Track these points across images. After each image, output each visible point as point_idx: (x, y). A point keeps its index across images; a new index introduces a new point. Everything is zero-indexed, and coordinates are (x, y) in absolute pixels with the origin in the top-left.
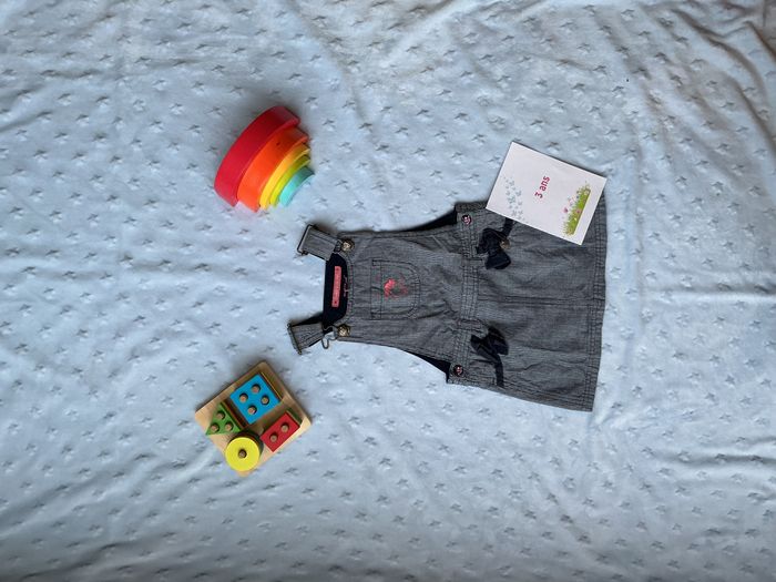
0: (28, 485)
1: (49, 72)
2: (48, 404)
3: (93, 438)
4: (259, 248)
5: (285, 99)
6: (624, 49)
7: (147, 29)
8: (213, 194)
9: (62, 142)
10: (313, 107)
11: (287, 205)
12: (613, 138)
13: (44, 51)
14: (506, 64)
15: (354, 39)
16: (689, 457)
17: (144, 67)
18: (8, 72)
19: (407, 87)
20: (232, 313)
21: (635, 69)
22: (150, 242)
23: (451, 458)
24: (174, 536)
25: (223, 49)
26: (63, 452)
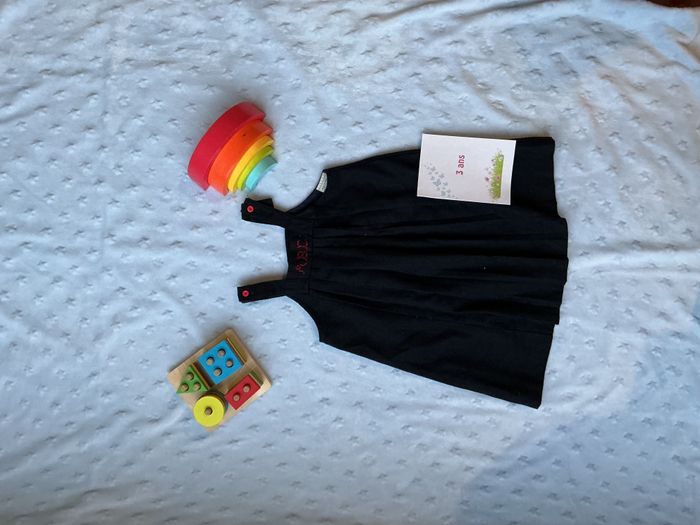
0: (21, 435)
1: (46, 71)
2: (39, 363)
3: (78, 395)
4: (227, 228)
5: (252, 95)
7: (132, 34)
8: (187, 179)
9: (57, 133)
10: (277, 103)
13: (43, 53)
14: (451, 66)
15: (315, 43)
17: (128, 67)
18: (10, 71)
19: (361, 86)
20: (202, 285)
22: (131, 221)
23: (398, 417)
24: (149, 484)
25: (198, 51)
26: (52, 406)
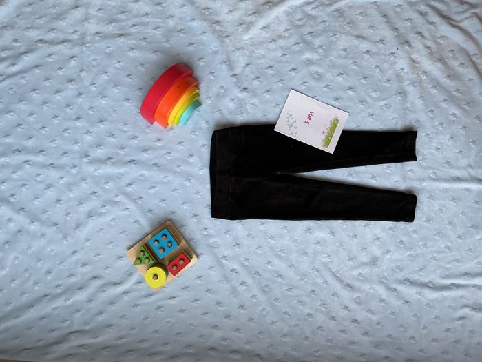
0: (25, 294)
1: (40, 41)
2: (38, 244)
3: (64, 266)
4: (167, 151)
5: (185, 59)
6: (396, 29)
7: (100, 14)
8: (140, 117)
9: (48, 84)
10: (202, 64)
11: (185, 124)
12: (388, 85)
13: (38, 28)
14: (322, 38)
15: (227, 22)
16: (433, 284)
17: (97, 38)
18: (15, 40)
19: (260, 51)
20: (150, 191)
21: (403, 42)
22: (100, 146)
23: (284, 282)
24: (113, 327)
25: (147, 27)
26: (46, 274)
